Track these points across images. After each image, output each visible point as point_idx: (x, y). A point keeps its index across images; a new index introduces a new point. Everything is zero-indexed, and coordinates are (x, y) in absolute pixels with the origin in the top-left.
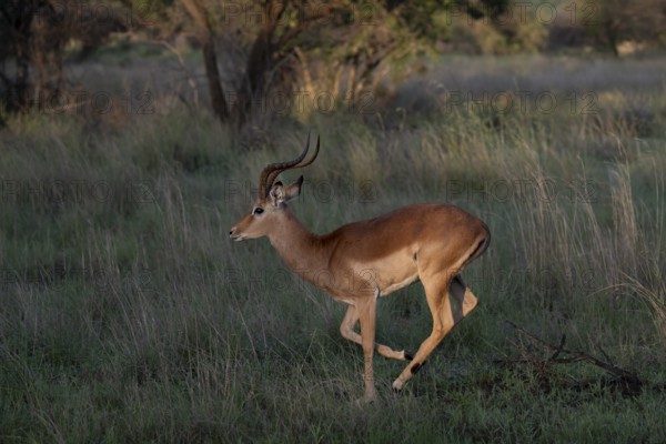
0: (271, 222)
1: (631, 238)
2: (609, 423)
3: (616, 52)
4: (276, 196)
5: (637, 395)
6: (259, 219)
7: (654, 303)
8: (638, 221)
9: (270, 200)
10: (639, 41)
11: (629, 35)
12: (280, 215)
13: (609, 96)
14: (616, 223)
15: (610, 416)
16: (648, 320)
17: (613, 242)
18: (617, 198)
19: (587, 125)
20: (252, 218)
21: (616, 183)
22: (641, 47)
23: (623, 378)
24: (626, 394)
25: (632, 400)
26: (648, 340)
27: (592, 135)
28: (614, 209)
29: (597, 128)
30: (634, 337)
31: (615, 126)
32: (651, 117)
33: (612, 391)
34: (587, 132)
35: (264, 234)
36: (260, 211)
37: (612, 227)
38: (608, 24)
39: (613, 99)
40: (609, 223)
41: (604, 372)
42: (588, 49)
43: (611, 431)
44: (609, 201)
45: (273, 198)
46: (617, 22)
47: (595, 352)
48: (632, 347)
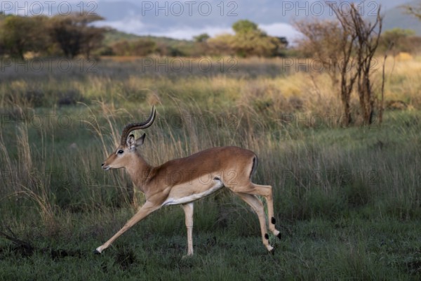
0: (127, 159)
1: (28, 165)
2: (14, 272)
3: (23, 58)
4: (130, 143)
5: (30, 255)
6: (120, 156)
7: (40, 202)
8: (32, 155)
9: (127, 145)
10: (36, 52)
11: (30, 48)
12: (133, 155)
13: (18, 83)
14: (19, 157)
15: (14, 268)
16: (37, 213)
17: (18, 168)
18: (20, 142)
19: (5, 100)
20: (116, 156)
21: (19, 134)
22: (37, 55)
23: (22, 246)
24: (24, 255)
25: (28, 258)
26: (38, 224)
27: (7, 106)
28: (18, 149)
29: (10, 101)
30: (29, 222)
31: (21, 100)
32: (42, 95)
33: (16, 253)
34: (4, 104)
35: (123, 165)
36: (121, 152)
37: (17, 159)
38: (18, 41)
39: (20, 85)
40: (15, 157)
41: (11, 242)
42: (6, 56)
43: (14, 276)
44: (16, 144)
45: (129, 144)
46: (23, 41)
47: (6, 231)
48: (28, 227)
